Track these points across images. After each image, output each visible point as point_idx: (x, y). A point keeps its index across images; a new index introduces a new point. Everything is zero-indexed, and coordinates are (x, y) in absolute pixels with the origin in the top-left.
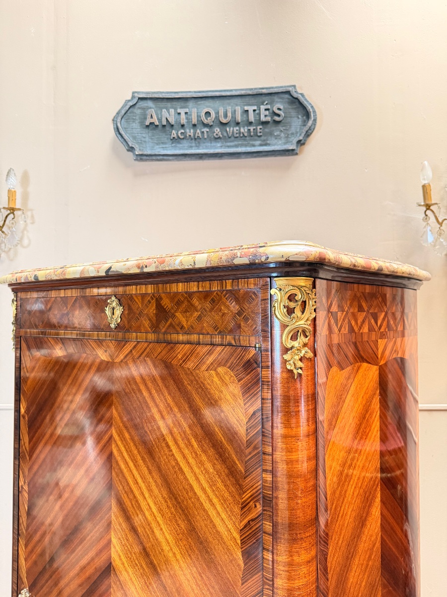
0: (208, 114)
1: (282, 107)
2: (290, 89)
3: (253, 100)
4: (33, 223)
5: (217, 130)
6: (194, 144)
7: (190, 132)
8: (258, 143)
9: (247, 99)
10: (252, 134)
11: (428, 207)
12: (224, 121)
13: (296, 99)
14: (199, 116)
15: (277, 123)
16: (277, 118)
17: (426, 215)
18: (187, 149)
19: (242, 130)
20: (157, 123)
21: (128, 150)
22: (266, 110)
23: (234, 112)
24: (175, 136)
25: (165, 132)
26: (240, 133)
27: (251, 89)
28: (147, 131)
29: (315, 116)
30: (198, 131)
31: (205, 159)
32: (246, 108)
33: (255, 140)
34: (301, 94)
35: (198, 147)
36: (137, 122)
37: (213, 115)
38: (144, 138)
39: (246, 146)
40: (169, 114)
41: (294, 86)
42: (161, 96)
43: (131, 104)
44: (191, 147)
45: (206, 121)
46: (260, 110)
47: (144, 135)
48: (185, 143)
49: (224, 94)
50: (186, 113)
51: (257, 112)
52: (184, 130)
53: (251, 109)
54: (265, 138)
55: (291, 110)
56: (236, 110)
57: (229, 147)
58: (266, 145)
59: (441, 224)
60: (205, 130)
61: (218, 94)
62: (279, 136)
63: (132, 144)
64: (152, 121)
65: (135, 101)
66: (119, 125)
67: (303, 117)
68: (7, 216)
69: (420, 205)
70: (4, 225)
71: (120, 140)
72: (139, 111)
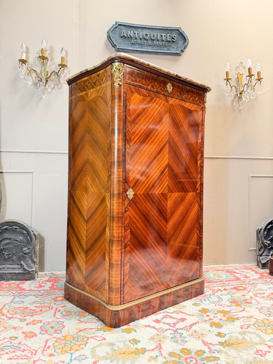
0: (146, 35)
1: (176, 36)
2: (179, 29)
3: (164, 31)
4: (69, 74)
5: (150, 42)
7: (139, 41)
8: (166, 49)
9: (162, 31)
10: (164, 45)
11: (228, 80)
12: (153, 39)
13: (181, 33)
14: (143, 35)
15: (174, 42)
16: (174, 40)
18: (137, 48)
19: (160, 43)
20: (126, 36)
21: (113, 46)
22: (169, 36)
23: (157, 36)
24: (133, 42)
25: (128, 40)
27: (164, 27)
28: (120, 39)
29: (188, 41)
30: (142, 41)
31: (144, 54)
32: (162, 34)
34: (183, 31)
35: (142, 48)
36: (117, 34)
37: (149, 36)
39: (161, 50)
40: (131, 33)
41: (181, 28)
42: (127, 25)
43: (115, 26)
44: (139, 48)
45: (145, 38)
46: (167, 36)
47: (120, 41)
48: (137, 46)
49: (153, 27)
50: (138, 33)
52: (137, 40)
53: (163, 35)
54: (169, 47)
55: (179, 38)
56: (158, 34)
57: (154, 49)
58: (169, 50)
59: (232, 87)
60: (145, 41)
61: (151, 27)
62: (174, 47)
63: (116, 44)
64: (124, 35)
65: (117, 25)
66: (110, 35)
67: (183, 40)
68: (60, 69)
69: (225, 79)
70: (59, 72)
71: (110, 41)
72: (118, 30)
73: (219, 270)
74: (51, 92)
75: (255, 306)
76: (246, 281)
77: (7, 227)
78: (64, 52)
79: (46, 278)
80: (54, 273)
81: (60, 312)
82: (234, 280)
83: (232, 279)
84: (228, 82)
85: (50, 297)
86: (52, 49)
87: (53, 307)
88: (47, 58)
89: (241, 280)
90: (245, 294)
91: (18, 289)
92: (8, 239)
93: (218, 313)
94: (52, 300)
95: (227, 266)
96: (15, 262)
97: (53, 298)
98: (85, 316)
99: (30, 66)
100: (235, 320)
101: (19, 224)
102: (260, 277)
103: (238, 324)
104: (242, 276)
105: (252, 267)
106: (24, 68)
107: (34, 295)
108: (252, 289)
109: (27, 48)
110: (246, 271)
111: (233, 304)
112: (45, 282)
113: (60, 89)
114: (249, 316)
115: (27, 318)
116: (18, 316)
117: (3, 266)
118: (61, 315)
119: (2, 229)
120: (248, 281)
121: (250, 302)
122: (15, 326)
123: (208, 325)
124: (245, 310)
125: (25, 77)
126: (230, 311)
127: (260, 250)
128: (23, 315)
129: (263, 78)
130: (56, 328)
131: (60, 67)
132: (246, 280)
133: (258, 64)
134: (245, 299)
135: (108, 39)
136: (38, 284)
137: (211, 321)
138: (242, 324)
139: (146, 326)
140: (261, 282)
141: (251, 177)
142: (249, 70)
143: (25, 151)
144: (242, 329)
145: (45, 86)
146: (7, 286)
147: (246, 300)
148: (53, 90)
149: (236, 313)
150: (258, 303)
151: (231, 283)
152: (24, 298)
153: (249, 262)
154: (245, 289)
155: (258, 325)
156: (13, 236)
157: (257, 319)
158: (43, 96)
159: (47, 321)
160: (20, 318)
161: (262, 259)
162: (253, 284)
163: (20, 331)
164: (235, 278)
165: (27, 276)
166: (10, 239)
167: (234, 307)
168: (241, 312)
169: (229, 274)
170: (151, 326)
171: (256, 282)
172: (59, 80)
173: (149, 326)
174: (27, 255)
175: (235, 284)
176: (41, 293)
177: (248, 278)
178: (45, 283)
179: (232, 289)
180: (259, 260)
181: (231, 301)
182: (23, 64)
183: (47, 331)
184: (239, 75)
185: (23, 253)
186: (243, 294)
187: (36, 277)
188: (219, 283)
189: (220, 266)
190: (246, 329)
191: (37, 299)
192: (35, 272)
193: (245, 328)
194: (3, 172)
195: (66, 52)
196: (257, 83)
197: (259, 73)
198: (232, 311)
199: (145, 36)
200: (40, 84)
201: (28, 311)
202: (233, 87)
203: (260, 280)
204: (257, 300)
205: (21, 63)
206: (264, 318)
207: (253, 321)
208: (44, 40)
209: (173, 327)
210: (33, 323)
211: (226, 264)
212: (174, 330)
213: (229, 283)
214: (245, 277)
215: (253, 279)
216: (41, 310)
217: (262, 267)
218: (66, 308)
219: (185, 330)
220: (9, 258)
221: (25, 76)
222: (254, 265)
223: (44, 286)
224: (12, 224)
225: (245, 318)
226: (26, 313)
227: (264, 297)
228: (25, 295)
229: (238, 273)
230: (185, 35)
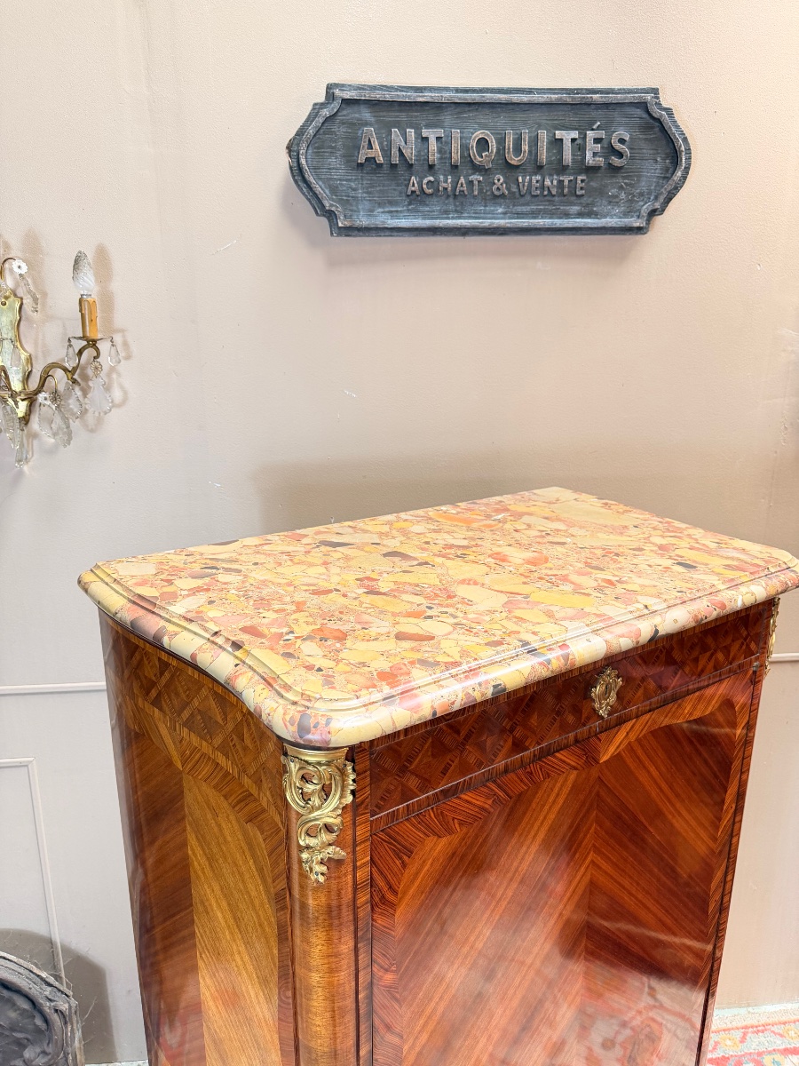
0: (483, 143)
1: (628, 137)
2: (649, 97)
3: (572, 118)
4: (128, 357)
5: (499, 179)
6: (451, 207)
7: (446, 182)
8: (575, 209)
9: (560, 114)
10: (566, 190)
12: (514, 161)
13: (658, 120)
14: (465, 148)
15: (616, 170)
16: (616, 161)
18: (438, 218)
19: (548, 182)
20: (380, 160)
21: (319, 213)
22: (597, 141)
23: (535, 141)
25: (395, 179)
26: (543, 187)
27: (570, 91)
28: (353, 175)
29: (689, 159)
30: (462, 180)
32: (558, 134)
33: (572, 204)
34: (668, 110)
35: (459, 214)
36: (338, 154)
37: (493, 145)
38: (354, 190)
39: (552, 215)
40: (405, 141)
41: (655, 91)
42: (388, 96)
43: (326, 112)
44: (446, 212)
45: (478, 159)
46: (585, 139)
47: (354, 185)
48: (435, 206)
49: (515, 98)
50: (438, 139)
51: (578, 142)
52: (433, 176)
53: (567, 136)
54: (591, 201)
55: (643, 145)
56: (539, 137)
57: (520, 215)
58: (590, 214)
60: (476, 177)
61: (503, 97)
62: (617, 197)
63: (331, 205)
64: (371, 154)
65: (336, 105)
66: (303, 161)
67: (664, 159)
68: (81, 352)
70: (75, 368)
72: (343, 129)
78: (89, 276)
113: (92, 431)
158: (25, 468)
199: (474, 151)
230: (678, 127)
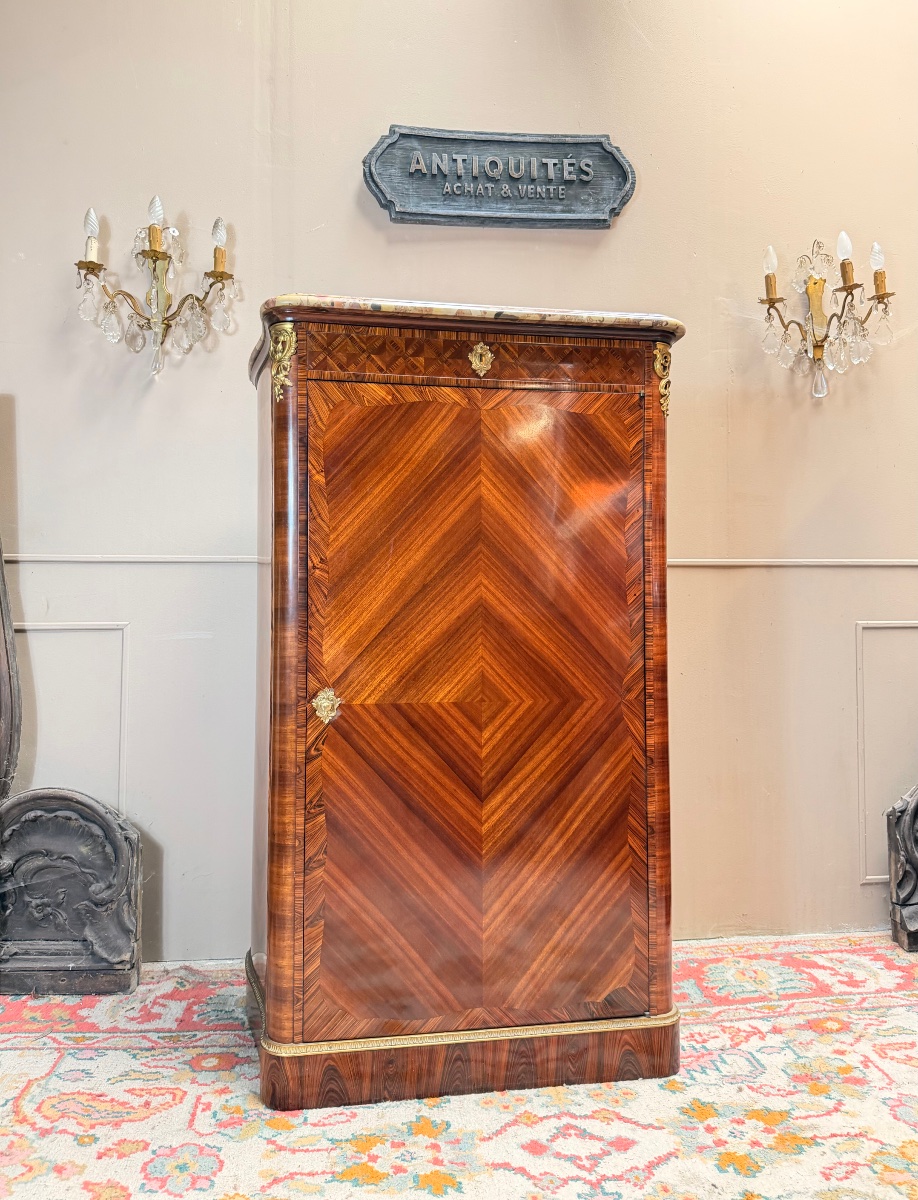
0: (494, 164)
1: (591, 163)
2: (603, 140)
3: (552, 151)
4: (241, 300)
5: (506, 187)
6: (473, 204)
7: (469, 187)
8: (559, 208)
9: (545, 149)
10: (551, 195)
11: (771, 303)
12: (516, 176)
13: (610, 153)
14: (482, 167)
15: (584, 183)
16: (585, 178)
17: (770, 314)
18: (464, 209)
19: (539, 189)
20: (425, 171)
21: (382, 206)
22: (570, 165)
23: (528, 165)
24: (449, 190)
25: (435, 184)
26: (535, 193)
27: (550, 136)
28: (406, 180)
29: (634, 178)
30: (480, 186)
31: (487, 225)
32: (544, 161)
33: (558, 204)
34: (616, 148)
35: (479, 208)
36: (397, 167)
37: (501, 166)
38: (407, 189)
39: (543, 211)
40: (441, 160)
41: (607, 136)
42: (430, 134)
43: (389, 141)
44: (470, 207)
45: (490, 174)
46: (562, 164)
47: (406, 187)
48: (462, 202)
49: (514, 139)
50: (464, 160)
51: (558, 166)
52: (460, 183)
53: (551, 162)
54: (569, 202)
55: (602, 169)
56: (531, 162)
57: (520, 210)
58: (569, 212)
59: (786, 327)
60: (489, 185)
61: (506, 138)
62: (587, 201)
63: (391, 198)
64: (418, 167)
65: (396, 137)
66: (373, 169)
67: (617, 178)
68: (211, 286)
69: (762, 302)
70: (205, 298)
71: (372, 191)
72: (400, 152)
73: (756, 957)
74: (182, 362)
75: (876, 1092)
76: (851, 997)
77: (39, 813)
78: (222, 234)
79: (168, 986)
80: (195, 965)
81: (208, 1113)
82: (810, 996)
83: (803, 990)
84: (772, 311)
85: (177, 1054)
86: (183, 224)
87: (185, 1093)
88: (166, 257)
89: (832, 994)
90: (844, 1047)
91: (73, 1026)
92: (42, 853)
93: (746, 1121)
94: (184, 1066)
95: (787, 938)
96: (64, 930)
97: (188, 1058)
98: (293, 1126)
99: (112, 279)
100: (805, 1147)
101: (78, 802)
102: (902, 981)
103: (814, 1159)
104: (839, 978)
105: (876, 944)
106: (95, 289)
107: (125, 1050)
108: (872, 1030)
109: (104, 224)
110: (854, 958)
111: (801, 1087)
112: (161, 1001)
113: (210, 352)
114: (853, 1132)
115: (99, 1131)
116: (70, 1125)
117: (26, 945)
118: (213, 1121)
119: (23, 819)
120: (858, 998)
121: (861, 1076)
122: (60, 1163)
123: (711, 1163)
124: (843, 1108)
125: (96, 319)
126: (788, 1112)
127: (900, 885)
128: (87, 1122)
129: (893, 294)
130: (194, 1169)
131: (211, 280)
132: (850, 993)
133: (877, 247)
134: (844, 1065)
135: (367, 182)
136: (138, 1006)
137: (721, 1149)
138: (829, 1160)
139: (496, 1166)
140: (903, 1002)
141: (864, 628)
142: (845, 268)
143: (98, 557)
144: (828, 1179)
145: (162, 343)
146: (38, 1015)
147: (849, 1069)
148: (189, 356)
149: (811, 1121)
150: (887, 1081)
151: (799, 1005)
152: (91, 1059)
153: (864, 928)
154: (845, 1027)
155: (886, 1167)
156: (57, 845)
157: (881, 1143)
158: (156, 377)
159: (167, 1144)
160: (78, 1132)
161: (910, 918)
162: (874, 1009)
163: (76, 1181)
164: (814, 985)
165: (103, 979)
166: (48, 854)
167: (805, 1095)
168: (828, 1117)
169: (792, 970)
170: (514, 1165)
171: (886, 1002)
172: (207, 324)
173: (506, 1166)
174: (104, 909)
175: (813, 1008)
176: (150, 1040)
177: (858, 987)
178: (164, 1006)
179: (800, 1027)
180: (898, 920)
181: (795, 1073)
182: (90, 277)
183: (163, 1182)
184: (811, 284)
185: (92, 901)
186: (837, 1046)
187: (134, 982)
188: (757, 1005)
189: (761, 939)
190: (841, 1179)
191: (136, 1064)
192: (128, 966)
193: (839, 1176)
194: (26, 628)
195: (230, 230)
196: (874, 312)
197: (878, 277)
198: (796, 1113)
199: (487, 168)
200: (144, 339)
201: (102, 1107)
202: (793, 325)
203: (900, 994)
204: (886, 1071)
205: (83, 272)
206: (906, 1139)
207: (868, 1149)
208: (157, 198)
209: (589, 1170)
210: (121, 1150)
211: (781, 934)
212: (589, 1182)
213: (792, 1005)
214: (848, 984)
215: (877, 991)
216: (147, 1104)
217: (909, 944)
218: (228, 1096)
219: (628, 1181)
220: (45, 918)
221: (98, 314)
222: (879, 936)
223: (159, 1016)
224: (54, 804)
225: (839, 1139)
226: (97, 1115)
227: (910, 1058)
228: (96, 1050)
229: (824, 967)
230: (624, 158)
